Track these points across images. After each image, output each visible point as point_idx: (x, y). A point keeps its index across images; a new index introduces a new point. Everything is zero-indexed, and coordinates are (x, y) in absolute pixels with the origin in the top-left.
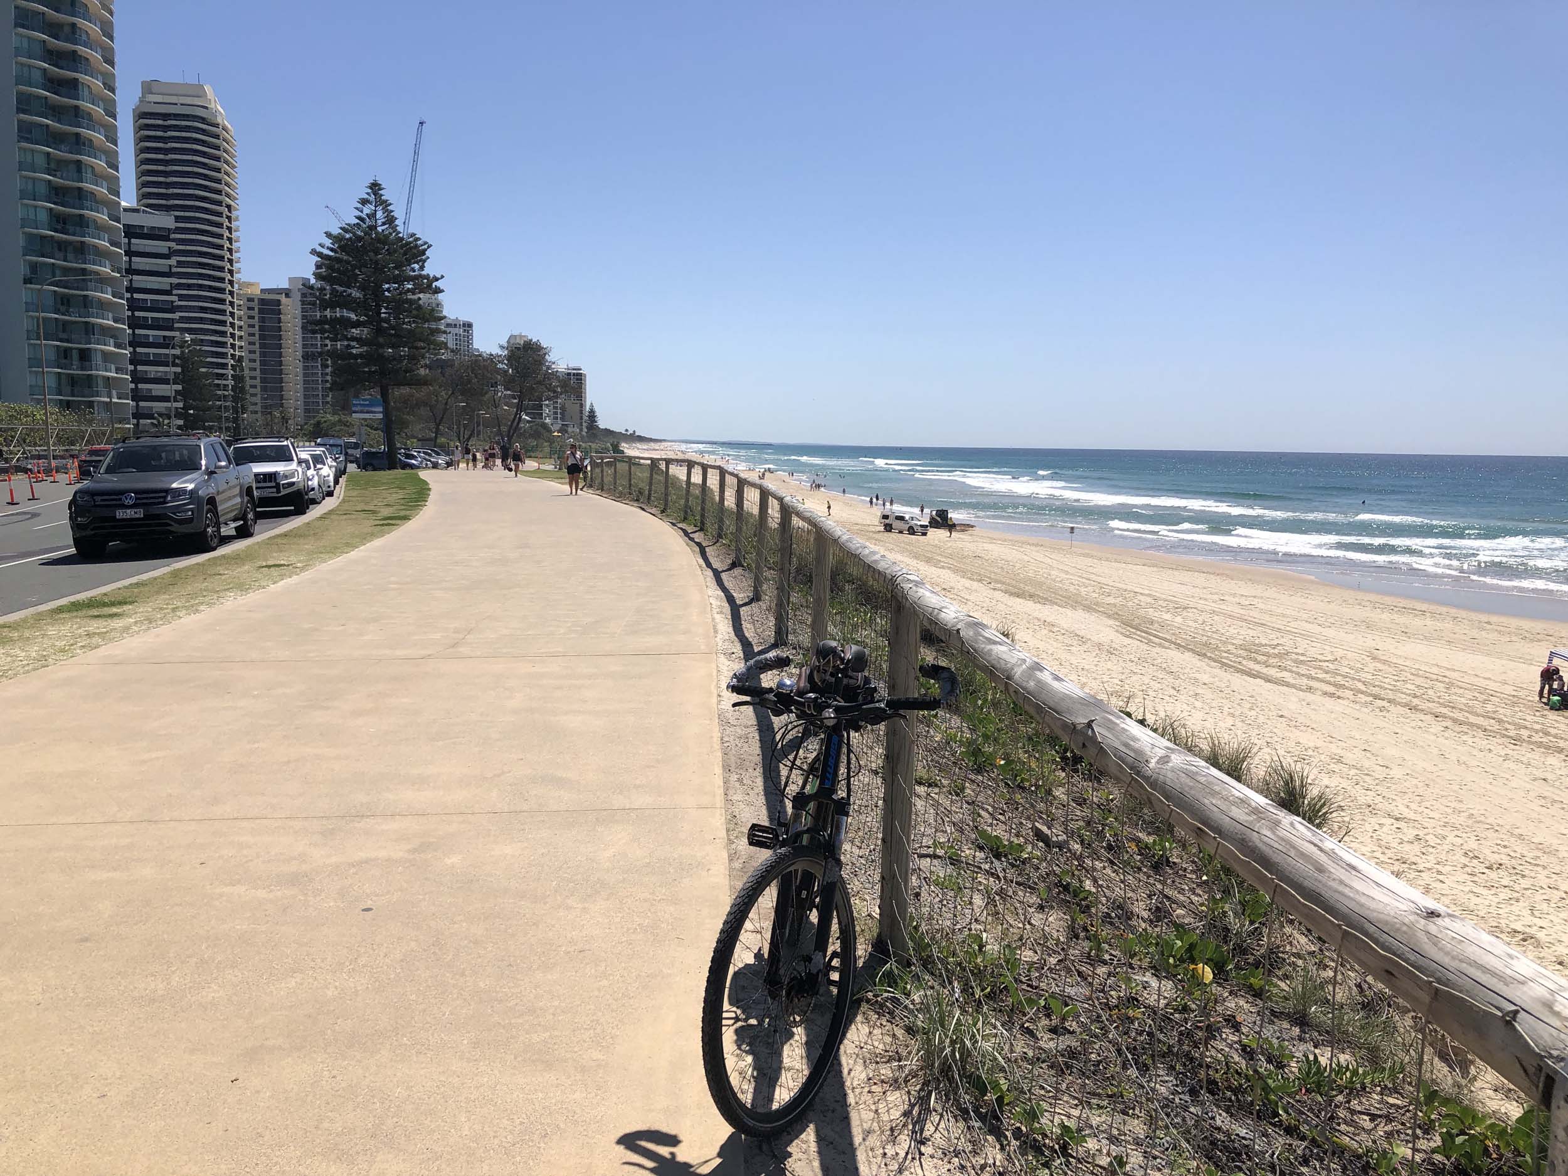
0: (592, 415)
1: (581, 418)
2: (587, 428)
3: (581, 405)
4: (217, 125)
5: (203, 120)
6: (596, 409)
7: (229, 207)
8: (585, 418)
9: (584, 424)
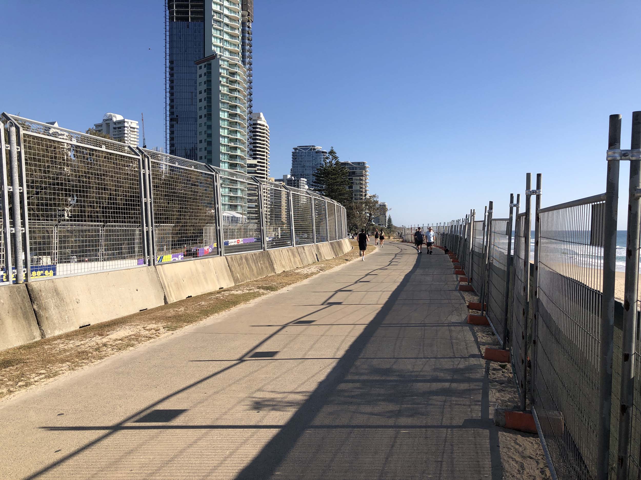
0: (390, 220)
1: (385, 221)
2: (388, 226)
3: (386, 217)
4: (264, 126)
5: (260, 125)
6: (391, 218)
7: (267, 153)
8: (387, 222)
9: (387, 224)
